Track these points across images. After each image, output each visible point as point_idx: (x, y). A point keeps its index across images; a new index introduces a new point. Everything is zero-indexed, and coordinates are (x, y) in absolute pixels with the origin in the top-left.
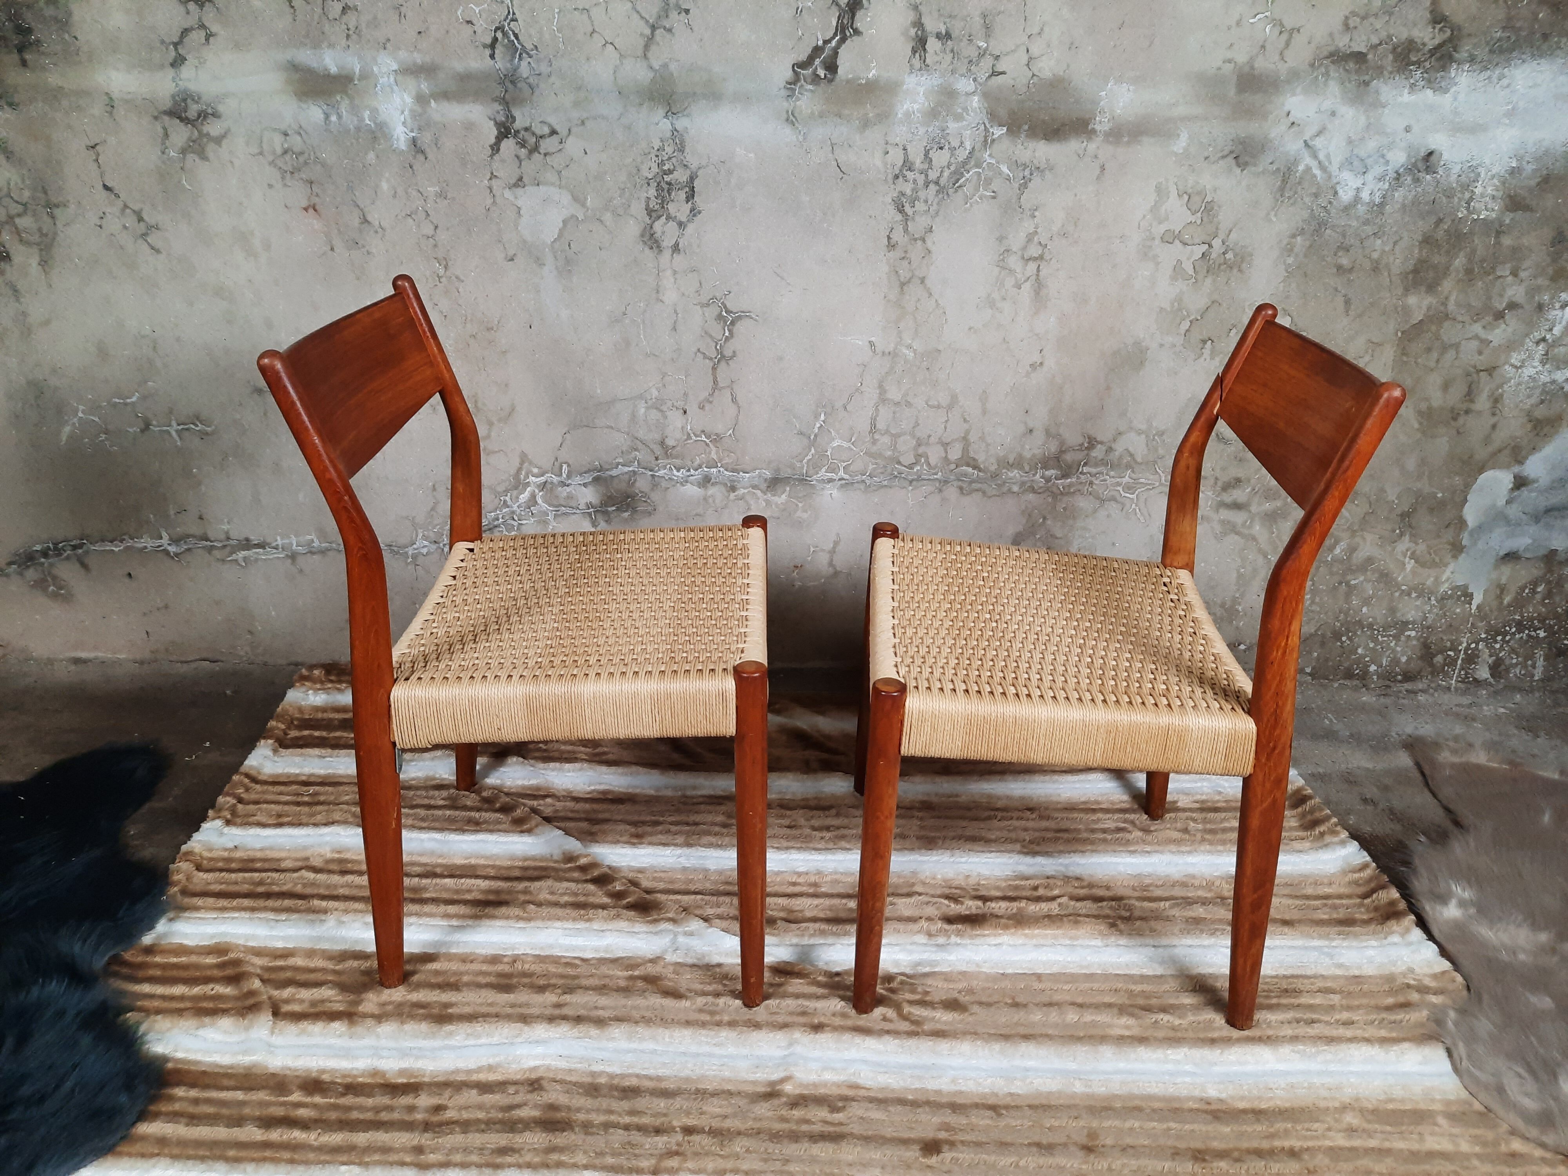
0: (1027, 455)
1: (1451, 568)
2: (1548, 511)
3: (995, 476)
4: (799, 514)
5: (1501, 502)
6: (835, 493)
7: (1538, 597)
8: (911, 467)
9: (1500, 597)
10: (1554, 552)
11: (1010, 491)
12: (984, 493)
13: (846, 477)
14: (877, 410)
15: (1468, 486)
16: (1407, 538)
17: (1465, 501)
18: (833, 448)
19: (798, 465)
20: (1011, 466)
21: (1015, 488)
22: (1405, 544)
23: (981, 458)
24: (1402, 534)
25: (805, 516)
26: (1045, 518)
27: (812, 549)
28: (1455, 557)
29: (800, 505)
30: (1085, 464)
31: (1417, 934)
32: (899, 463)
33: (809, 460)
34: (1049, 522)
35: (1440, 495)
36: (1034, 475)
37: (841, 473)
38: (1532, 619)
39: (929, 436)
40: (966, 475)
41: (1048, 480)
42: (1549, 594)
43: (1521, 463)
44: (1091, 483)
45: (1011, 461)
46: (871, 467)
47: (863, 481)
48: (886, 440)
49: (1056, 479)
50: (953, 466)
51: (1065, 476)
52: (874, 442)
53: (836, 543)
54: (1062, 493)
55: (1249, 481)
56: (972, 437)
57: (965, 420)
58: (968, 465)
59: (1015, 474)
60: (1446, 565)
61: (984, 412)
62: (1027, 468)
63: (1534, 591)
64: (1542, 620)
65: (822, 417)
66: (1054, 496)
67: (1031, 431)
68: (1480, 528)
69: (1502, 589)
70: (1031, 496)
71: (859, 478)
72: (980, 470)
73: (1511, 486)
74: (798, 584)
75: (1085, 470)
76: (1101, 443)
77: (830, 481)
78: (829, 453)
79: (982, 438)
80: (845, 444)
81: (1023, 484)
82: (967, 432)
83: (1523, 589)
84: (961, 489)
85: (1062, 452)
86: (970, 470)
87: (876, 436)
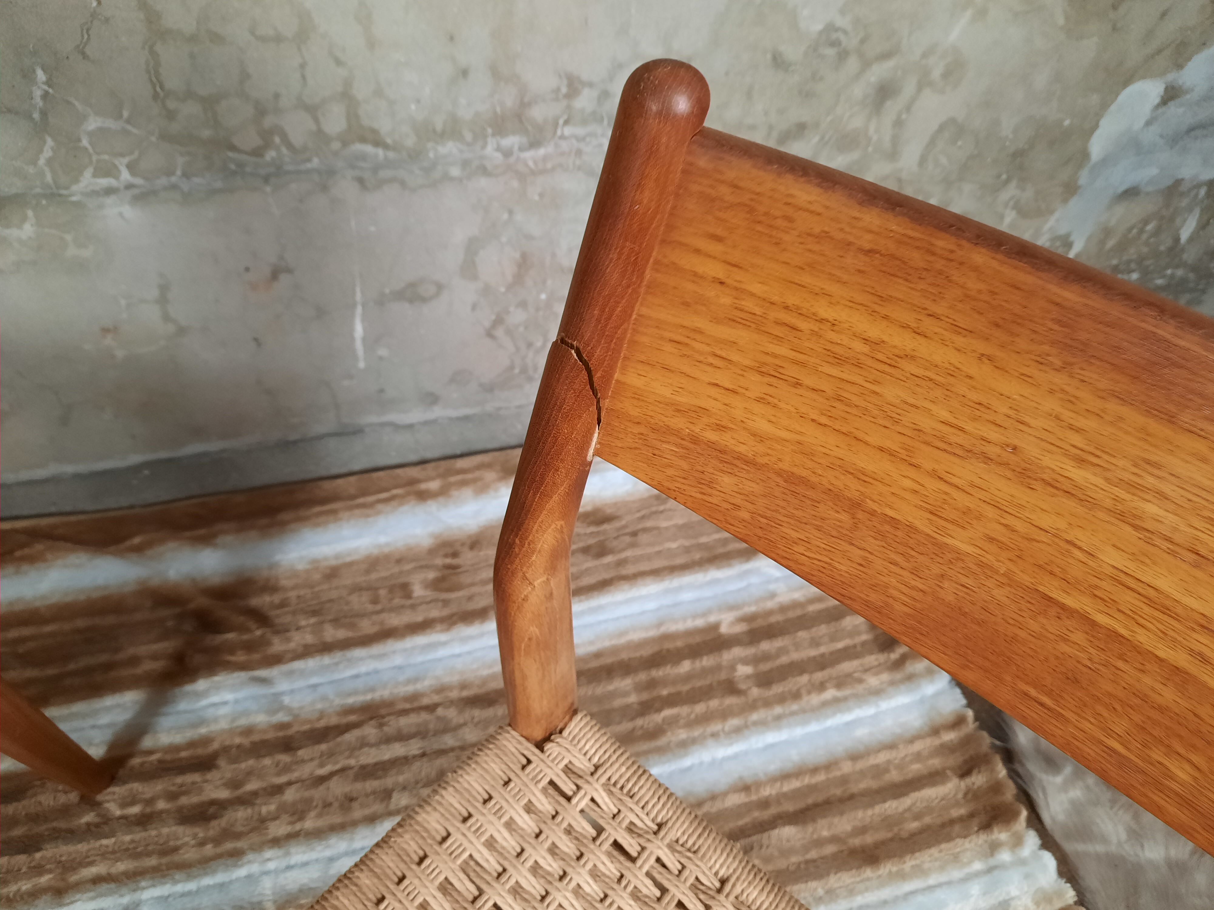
0: (465, 114)
1: (1057, 215)
2: (1191, 129)
3: (415, 155)
4: (72, 251)
5: (1139, 124)
6: (128, 211)
7: (1144, 236)
8: (257, 153)
9: (1102, 242)
10: (1178, 182)
11: (447, 178)
12: (403, 184)
13: (138, 181)
14: (152, 52)
15: (1104, 106)
16: (1014, 183)
17: (1096, 126)
18: (90, 134)
19: (31, 170)
20: (442, 136)
21: (455, 172)
22: (1011, 191)
23: (384, 126)
24: (1008, 181)
25: (86, 253)
26: (511, 212)
27: (123, 302)
28: (1065, 201)
29: (69, 237)
30: (566, 122)
31: (1032, 839)
32: (233, 148)
33: (49, 162)
34: (519, 217)
35: (1067, 123)
36: (484, 147)
37: (125, 176)
38: (1129, 262)
39: (277, 96)
40: (363, 157)
41: (507, 153)
42: (1157, 232)
43: (1180, 67)
44: (579, 153)
45: (439, 127)
46: (181, 161)
47: (174, 187)
48: (191, 109)
49: (521, 149)
50: (336, 145)
51: (534, 144)
52: (171, 115)
53: (164, 289)
54: (533, 173)
55: (817, 125)
56: (361, 91)
57: (339, 62)
58: (363, 140)
59: (449, 148)
60: (1051, 212)
61: (371, 44)
62: (468, 136)
63: (1141, 231)
64: (1140, 260)
65: (41, 75)
66: (522, 177)
67: (465, 73)
68: (1106, 161)
69: (1107, 232)
70: (483, 182)
71: (163, 181)
72: (386, 147)
73: (1157, 100)
74: (120, 354)
75: (568, 131)
76: (591, 85)
77: (109, 191)
78: (85, 142)
79: (379, 92)
80: (110, 123)
81: (465, 164)
82: (348, 83)
83: (1130, 229)
84: (361, 181)
85: (524, 105)
86: (369, 149)
87: (171, 104)
